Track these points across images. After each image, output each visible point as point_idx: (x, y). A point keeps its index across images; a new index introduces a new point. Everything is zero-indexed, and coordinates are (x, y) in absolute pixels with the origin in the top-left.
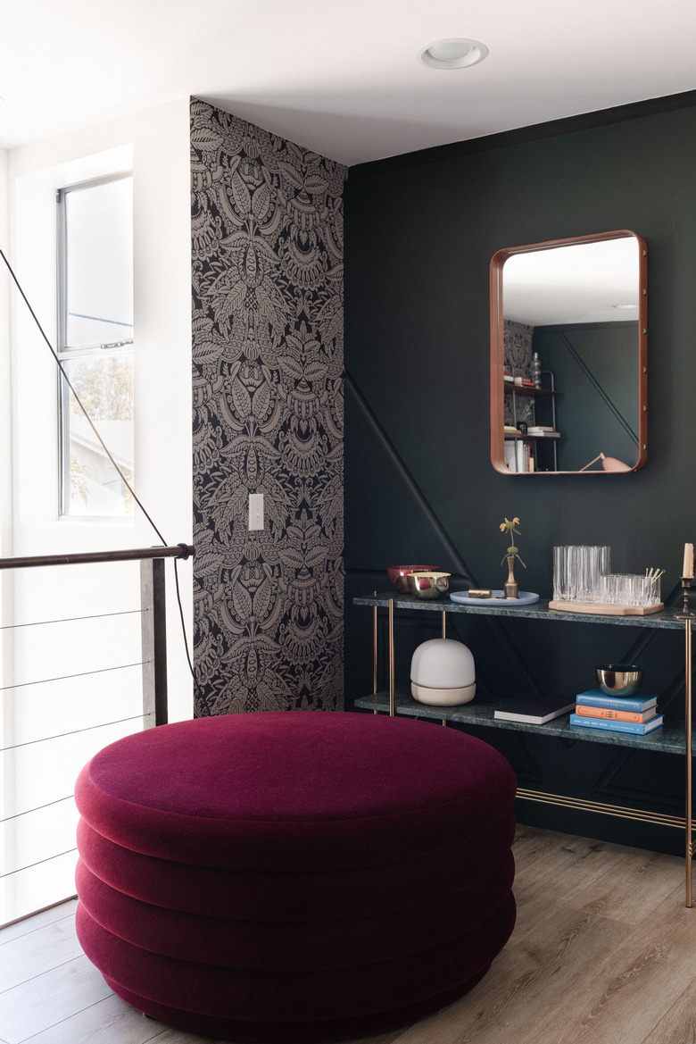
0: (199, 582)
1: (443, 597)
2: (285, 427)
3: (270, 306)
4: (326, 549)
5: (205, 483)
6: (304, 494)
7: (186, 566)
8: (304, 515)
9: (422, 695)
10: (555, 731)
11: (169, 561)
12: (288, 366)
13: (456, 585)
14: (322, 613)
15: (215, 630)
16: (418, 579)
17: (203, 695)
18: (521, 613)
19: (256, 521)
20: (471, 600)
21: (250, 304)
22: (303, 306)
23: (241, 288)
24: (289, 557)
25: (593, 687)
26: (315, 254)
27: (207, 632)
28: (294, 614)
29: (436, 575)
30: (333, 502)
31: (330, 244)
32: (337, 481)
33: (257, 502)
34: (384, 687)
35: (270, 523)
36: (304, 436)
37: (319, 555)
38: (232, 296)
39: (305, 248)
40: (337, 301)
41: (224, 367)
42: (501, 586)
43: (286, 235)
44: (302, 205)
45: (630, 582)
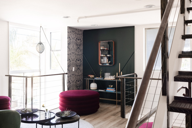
0: (68, 77)
1: (93, 78)
2: (77, 60)
3: (75, 47)
4: (81, 73)
5: (69, 66)
6: (78, 67)
7: (67, 75)
8: (78, 69)
9: (91, 89)
10: (105, 92)
11: (65, 75)
12: (77, 53)
13: (95, 77)
14: (80, 80)
16: (91, 76)
17: (68, 89)
18: (101, 80)
19: (73, 70)
20: (97, 78)
21: (73, 47)
22: (78, 46)
24: (77, 74)
25: (109, 87)
27: (69, 82)
28: (77, 80)
29: (93, 76)
30: (82, 68)
31: (81, 39)
32: (82, 65)
33: (74, 68)
34: (87, 88)
35: (75, 70)
36: (78, 61)
38: (71, 46)
39: (79, 40)
40: (82, 45)
41: (70, 54)
42: (100, 77)
43: (77, 39)
44: (78, 35)
45: (112, 76)
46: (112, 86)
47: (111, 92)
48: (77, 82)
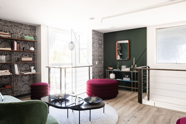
1: (112, 70)
2: (99, 56)
3: (98, 46)
4: (102, 66)
5: (93, 60)
6: (100, 61)
7: (92, 67)
8: (100, 63)
9: (111, 78)
10: (122, 80)
11: (90, 67)
12: (99, 50)
13: (113, 69)
14: (102, 71)
15: (94, 72)
16: (110, 68)
17: (93, 78)
18: (119, 71)
19: (97, 64)
20: (115, 70)
21: (96, 46)
22: (100, 45)
23: (96, 44)
24: (99, 67)
25: (125, 77)
26: (101, 41)
27: (93, 73)
29: (112, 68)
30: (103, 62)
32: (103, 60)
33: (97, 62)
34: (107, 77)
35: (98, 64)
37: (101, 66)
38: (95, 45)
39: (100, 40)
40: (103, 45)
41: (94, 51)
42: (117, 69)
43: (99, 40)
44: (100, 37)
45: (127, 68)
46: (127, 76)
47: (127, 81)
48: (99, 72)
